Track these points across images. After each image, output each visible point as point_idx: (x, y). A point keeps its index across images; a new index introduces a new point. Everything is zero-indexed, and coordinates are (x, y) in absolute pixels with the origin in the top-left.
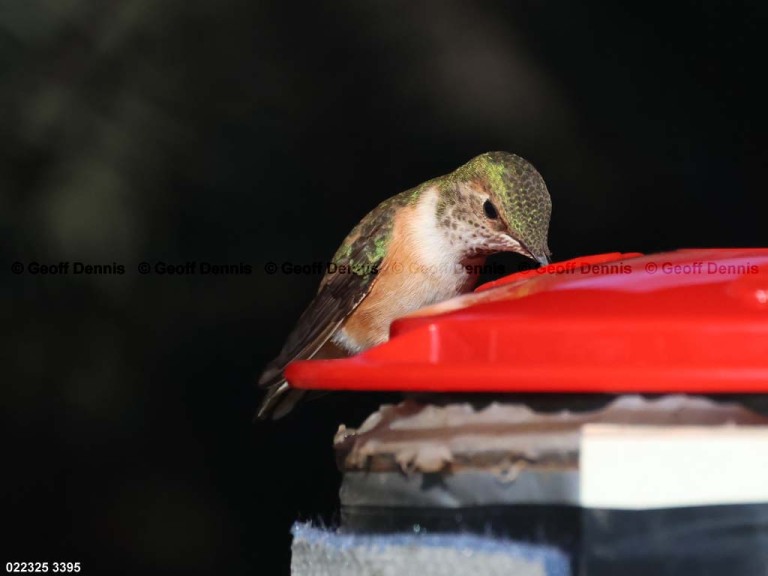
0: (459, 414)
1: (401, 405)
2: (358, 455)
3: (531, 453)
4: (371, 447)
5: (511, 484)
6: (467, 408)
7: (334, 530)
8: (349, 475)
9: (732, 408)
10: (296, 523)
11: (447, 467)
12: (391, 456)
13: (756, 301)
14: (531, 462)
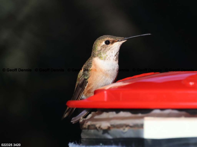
0: (112, 114)
1: (97, 112)
2: (86, 125)
3: (131, 124)
4: (89, 123)
5: (126, 132)
6: (114, 113)
7: (79, 145)
8: (83, 130)
9: (183, 113)
10: (70, 143)
11: (109, 128)
12: (94, 125)
13: (189, 85)
14: (131, 127)
